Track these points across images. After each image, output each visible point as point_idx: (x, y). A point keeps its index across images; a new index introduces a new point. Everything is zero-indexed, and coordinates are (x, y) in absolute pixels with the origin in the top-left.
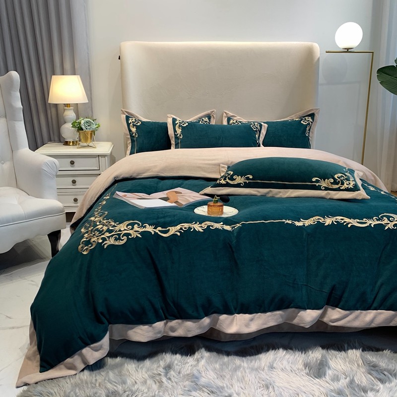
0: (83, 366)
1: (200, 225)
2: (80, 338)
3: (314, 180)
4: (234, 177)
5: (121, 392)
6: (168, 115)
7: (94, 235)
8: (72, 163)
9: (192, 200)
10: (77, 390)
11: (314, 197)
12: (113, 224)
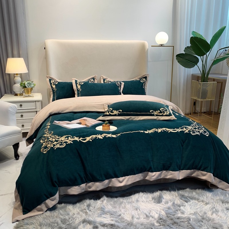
0: (46, 209)
1: (101, 136)
2: (45, 195)
3: (151, 111)
4: (113, 111)
5: (68, 219)
6: (73, 79)
7: (49, 143)
8: (21, 105)
9: (93, 124)
10: (46, 220)
11: (151, 120)
12: (58, 137)
